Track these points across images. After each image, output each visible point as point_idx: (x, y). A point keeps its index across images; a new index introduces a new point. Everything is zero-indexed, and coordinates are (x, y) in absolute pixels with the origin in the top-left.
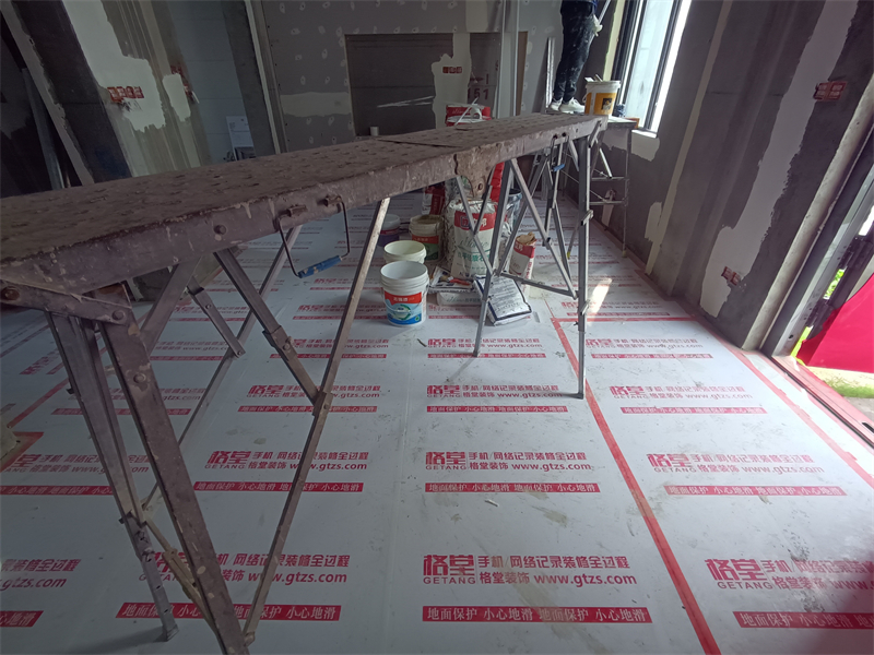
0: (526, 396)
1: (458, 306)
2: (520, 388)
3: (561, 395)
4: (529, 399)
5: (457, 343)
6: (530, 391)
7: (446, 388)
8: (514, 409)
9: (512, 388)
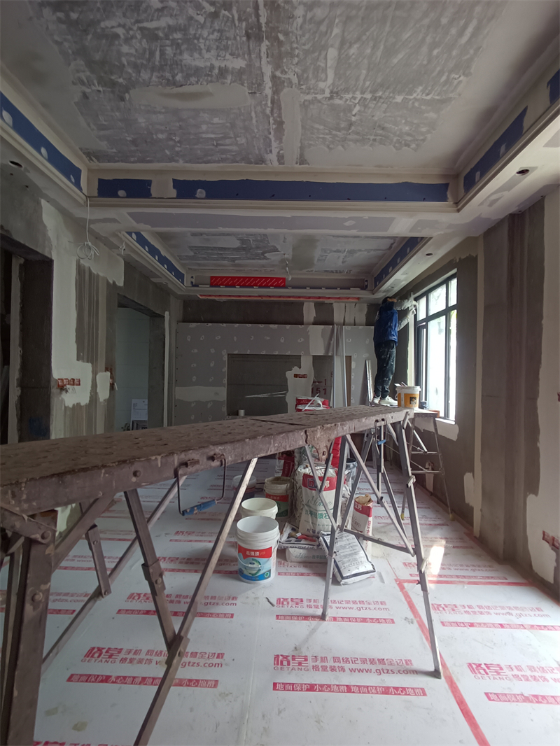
0: (379, 672)
1: (306, 563)
2: (372, 661)
3: (416, 672)
4: (384, 676)
5: (305, 603)
6: (382, 666)
7: (294, 658)
8: (367, 690)
9: (364, 661)
